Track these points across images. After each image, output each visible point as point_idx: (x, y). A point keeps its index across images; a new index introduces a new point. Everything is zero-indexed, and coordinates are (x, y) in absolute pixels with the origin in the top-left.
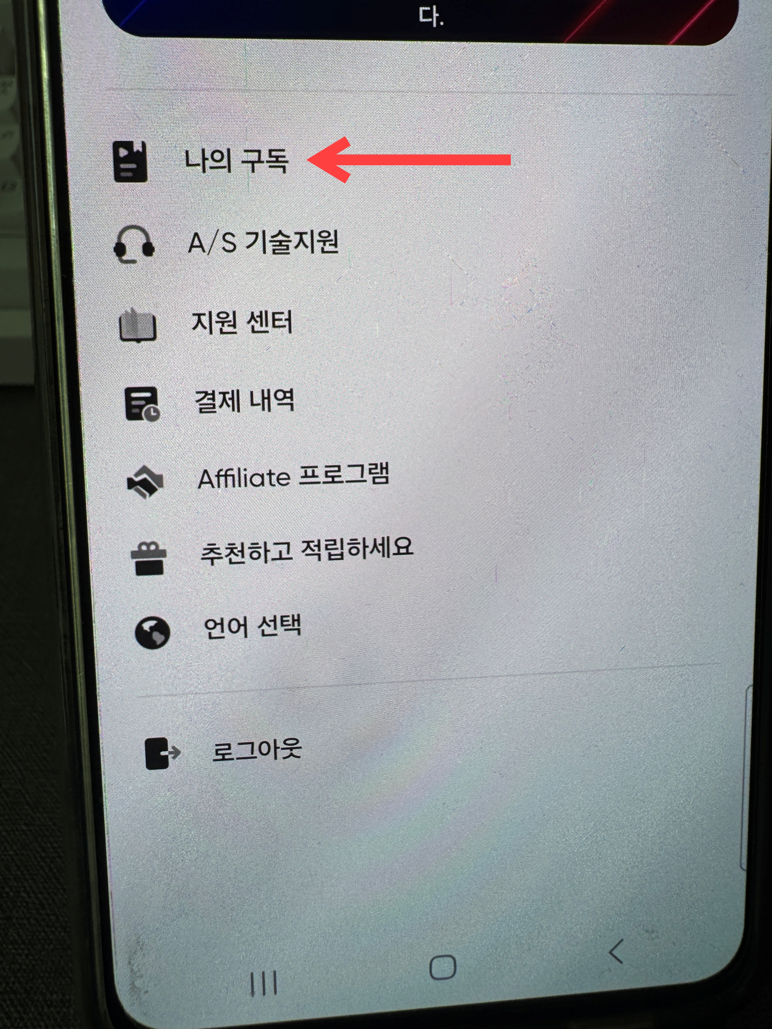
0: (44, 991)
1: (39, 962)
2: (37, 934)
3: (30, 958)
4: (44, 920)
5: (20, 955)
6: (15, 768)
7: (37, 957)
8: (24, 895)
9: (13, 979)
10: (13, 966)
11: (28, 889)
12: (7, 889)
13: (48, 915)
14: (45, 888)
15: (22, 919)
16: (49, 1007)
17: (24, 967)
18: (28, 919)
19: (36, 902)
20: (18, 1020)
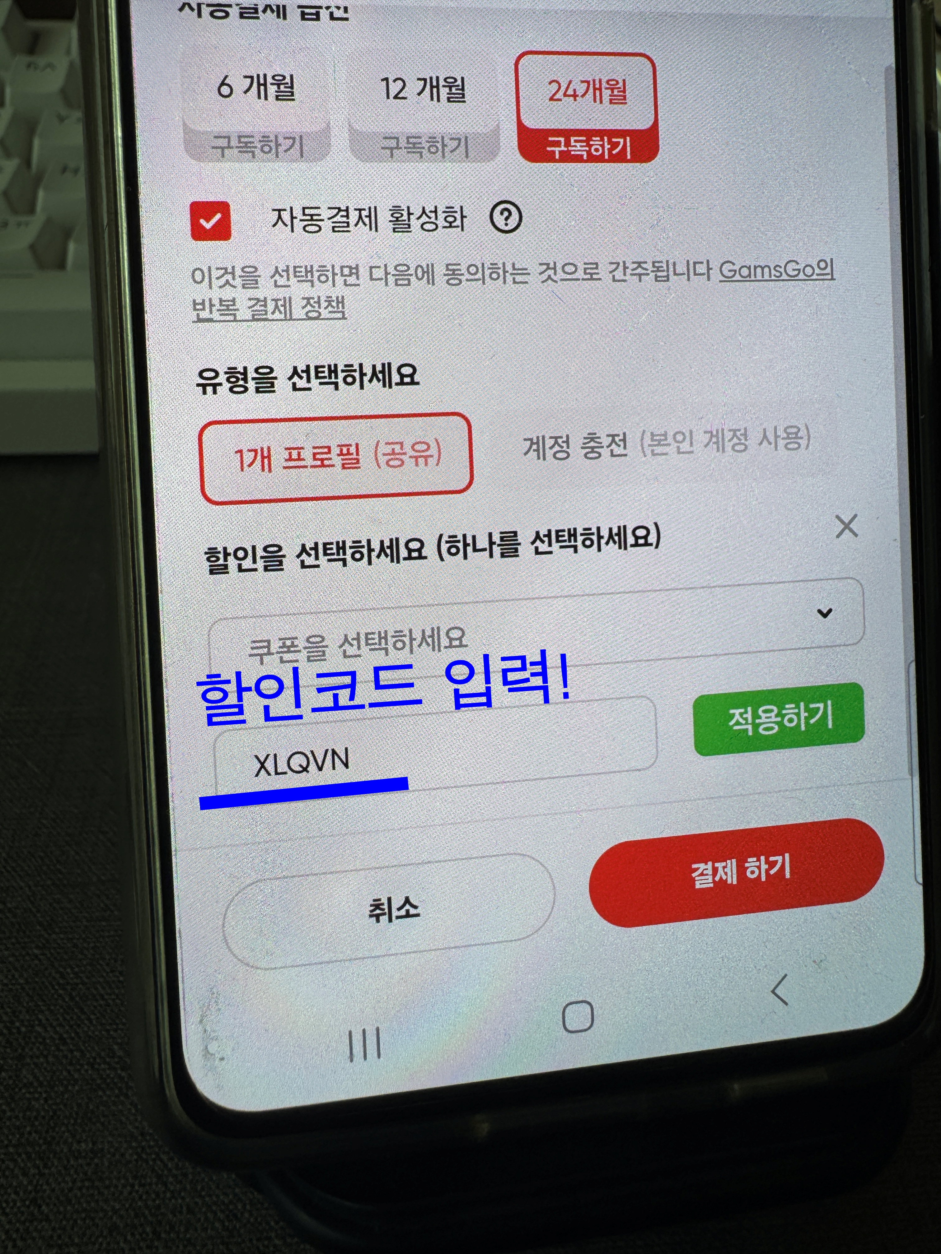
0: (70, 1140)
1: (62, 1106)
2: (58, 1074)
3: (50, 1102)
4: (66, 1057)
5: (37, 1100)
6: (22, 884)
7: (58, 1101)
8: (38, 1029)
9: (28, 1129)
10: (28, 1113)
11: (44, 1021)
12: (17, 1024)
13: (71, 1051)
14: (65, 1019)
15: (38, 1057)
16: (76, 1158)
17: (42, 1113)
18: (46, 1057)
19: (56, 1037)
20: (37, 1177)
